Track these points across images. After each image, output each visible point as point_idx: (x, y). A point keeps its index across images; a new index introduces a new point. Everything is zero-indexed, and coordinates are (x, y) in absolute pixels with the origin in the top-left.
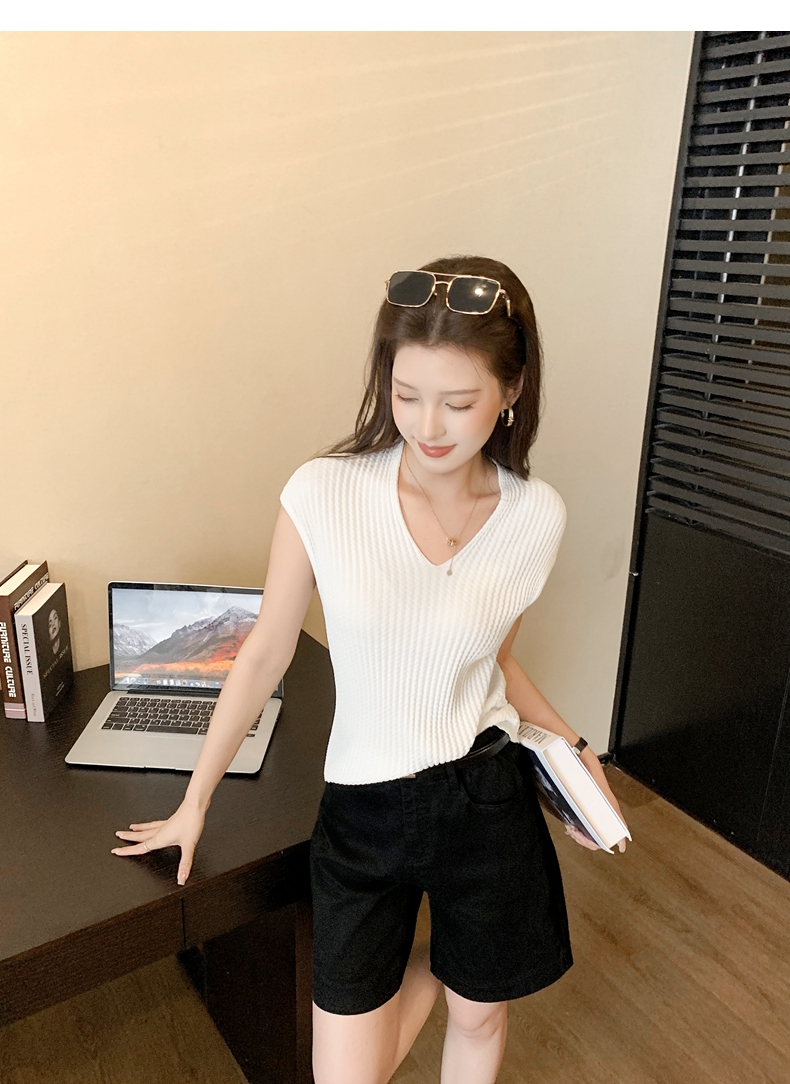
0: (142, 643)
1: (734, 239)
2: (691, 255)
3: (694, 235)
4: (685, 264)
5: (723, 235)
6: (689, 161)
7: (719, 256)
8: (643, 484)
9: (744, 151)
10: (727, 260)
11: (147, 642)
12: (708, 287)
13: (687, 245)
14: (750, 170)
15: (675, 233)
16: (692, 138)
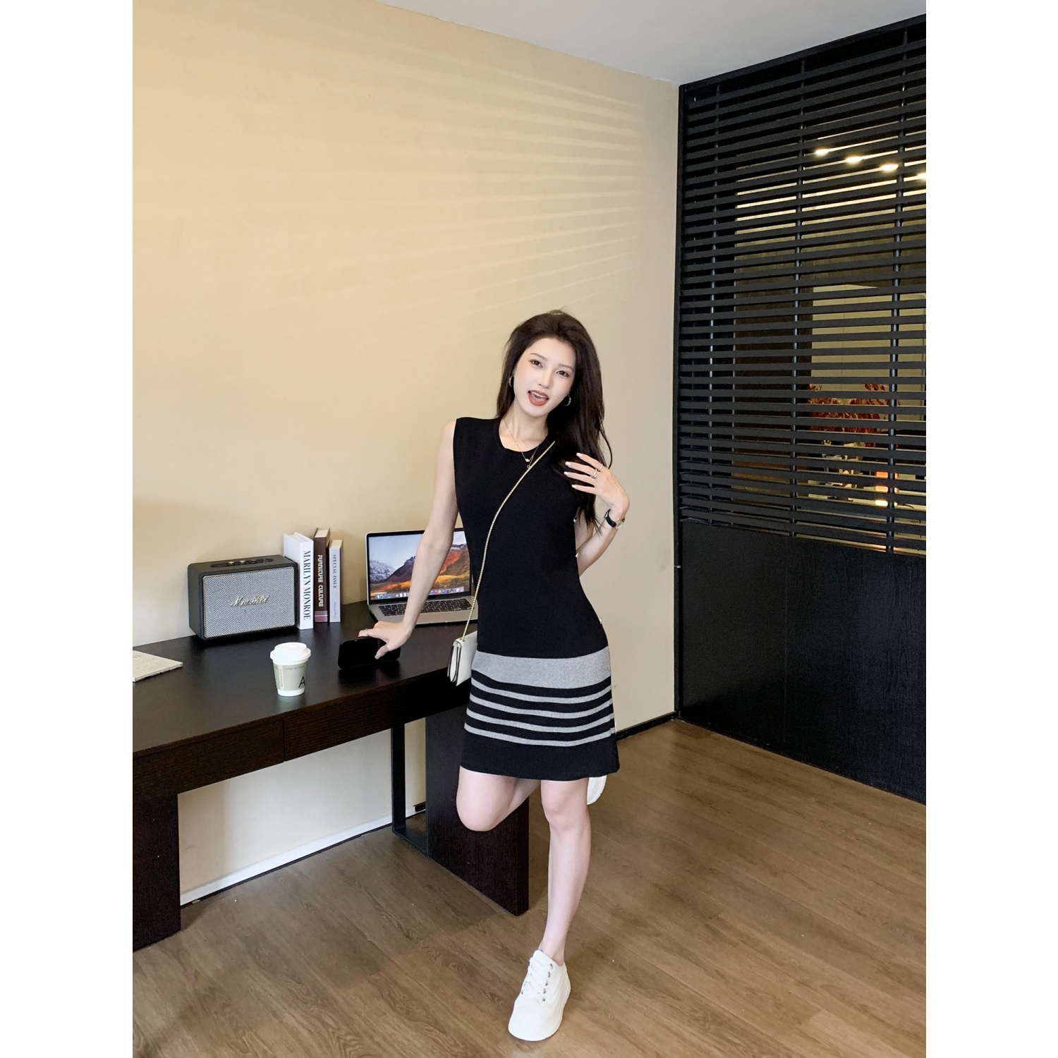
0: (386, 572)
1: (714, 338)
2: (689, 349)
3: (690, 337)
4: (687, 355)
5: (707, 336)
6: (681, 293)
7: (707, 348)
8: (677, 502)
9: (713, 286)
10: (712, 350)
11: (389, 570)
12: (702, 368)
13: (687, 343)
14: (718, 297)
15: (678, 336)
16: (682, 280)
